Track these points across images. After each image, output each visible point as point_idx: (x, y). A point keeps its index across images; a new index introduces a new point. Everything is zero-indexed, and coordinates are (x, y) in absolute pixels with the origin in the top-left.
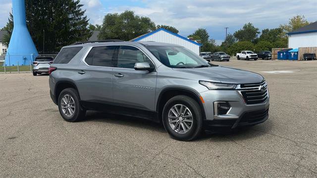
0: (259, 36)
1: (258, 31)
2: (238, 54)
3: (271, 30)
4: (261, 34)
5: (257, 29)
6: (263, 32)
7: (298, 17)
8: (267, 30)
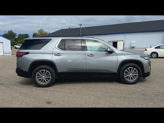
0: (17, 37)
1: (16, 35)
2: (15, 46)
3: (23, 35)
4: (18, 36)
5: (16, 34)
6: (19, 35)
7: (41, 29)
8: (21, 34)
